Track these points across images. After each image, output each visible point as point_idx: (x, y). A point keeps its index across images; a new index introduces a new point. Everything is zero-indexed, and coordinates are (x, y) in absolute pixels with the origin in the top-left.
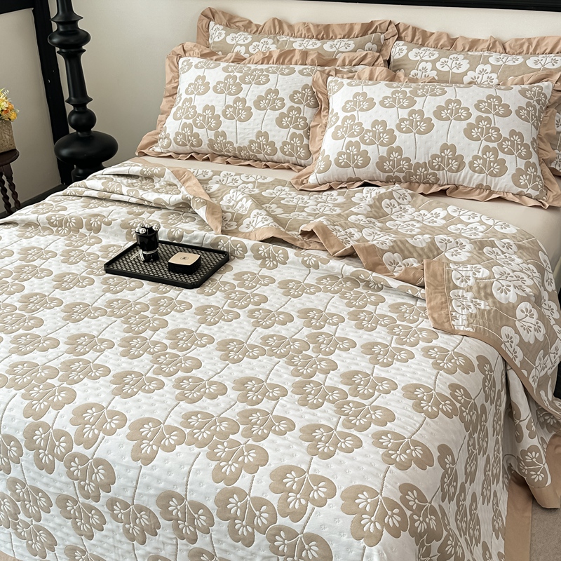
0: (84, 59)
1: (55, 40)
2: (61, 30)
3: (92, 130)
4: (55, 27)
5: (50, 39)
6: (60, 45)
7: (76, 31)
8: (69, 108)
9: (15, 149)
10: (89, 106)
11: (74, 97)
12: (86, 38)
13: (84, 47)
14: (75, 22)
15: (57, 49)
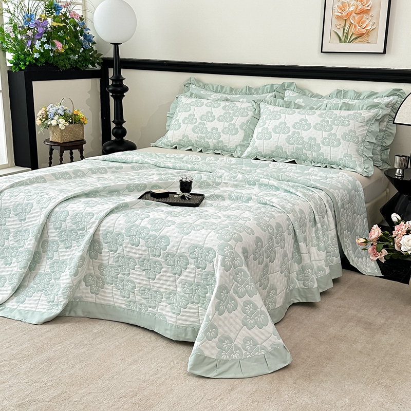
0: (124, 101)
1: (110, 89)
2: (114, 84)
3: (124, 138)
4: (110, 82)
5: (108, 88)
6: (112, 91)
7: (121, 85)
8: (113, 126)
9: (83, 140)
10: (124, 125)
11: (117, 119)
12: (126, 89)
13: (125, 94)
14: (122, 80)
15: (111, 94)
